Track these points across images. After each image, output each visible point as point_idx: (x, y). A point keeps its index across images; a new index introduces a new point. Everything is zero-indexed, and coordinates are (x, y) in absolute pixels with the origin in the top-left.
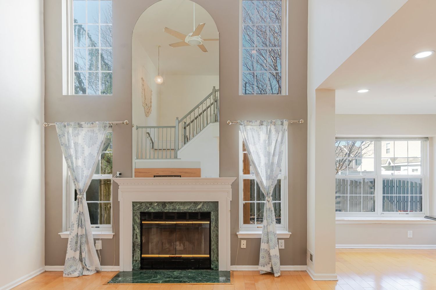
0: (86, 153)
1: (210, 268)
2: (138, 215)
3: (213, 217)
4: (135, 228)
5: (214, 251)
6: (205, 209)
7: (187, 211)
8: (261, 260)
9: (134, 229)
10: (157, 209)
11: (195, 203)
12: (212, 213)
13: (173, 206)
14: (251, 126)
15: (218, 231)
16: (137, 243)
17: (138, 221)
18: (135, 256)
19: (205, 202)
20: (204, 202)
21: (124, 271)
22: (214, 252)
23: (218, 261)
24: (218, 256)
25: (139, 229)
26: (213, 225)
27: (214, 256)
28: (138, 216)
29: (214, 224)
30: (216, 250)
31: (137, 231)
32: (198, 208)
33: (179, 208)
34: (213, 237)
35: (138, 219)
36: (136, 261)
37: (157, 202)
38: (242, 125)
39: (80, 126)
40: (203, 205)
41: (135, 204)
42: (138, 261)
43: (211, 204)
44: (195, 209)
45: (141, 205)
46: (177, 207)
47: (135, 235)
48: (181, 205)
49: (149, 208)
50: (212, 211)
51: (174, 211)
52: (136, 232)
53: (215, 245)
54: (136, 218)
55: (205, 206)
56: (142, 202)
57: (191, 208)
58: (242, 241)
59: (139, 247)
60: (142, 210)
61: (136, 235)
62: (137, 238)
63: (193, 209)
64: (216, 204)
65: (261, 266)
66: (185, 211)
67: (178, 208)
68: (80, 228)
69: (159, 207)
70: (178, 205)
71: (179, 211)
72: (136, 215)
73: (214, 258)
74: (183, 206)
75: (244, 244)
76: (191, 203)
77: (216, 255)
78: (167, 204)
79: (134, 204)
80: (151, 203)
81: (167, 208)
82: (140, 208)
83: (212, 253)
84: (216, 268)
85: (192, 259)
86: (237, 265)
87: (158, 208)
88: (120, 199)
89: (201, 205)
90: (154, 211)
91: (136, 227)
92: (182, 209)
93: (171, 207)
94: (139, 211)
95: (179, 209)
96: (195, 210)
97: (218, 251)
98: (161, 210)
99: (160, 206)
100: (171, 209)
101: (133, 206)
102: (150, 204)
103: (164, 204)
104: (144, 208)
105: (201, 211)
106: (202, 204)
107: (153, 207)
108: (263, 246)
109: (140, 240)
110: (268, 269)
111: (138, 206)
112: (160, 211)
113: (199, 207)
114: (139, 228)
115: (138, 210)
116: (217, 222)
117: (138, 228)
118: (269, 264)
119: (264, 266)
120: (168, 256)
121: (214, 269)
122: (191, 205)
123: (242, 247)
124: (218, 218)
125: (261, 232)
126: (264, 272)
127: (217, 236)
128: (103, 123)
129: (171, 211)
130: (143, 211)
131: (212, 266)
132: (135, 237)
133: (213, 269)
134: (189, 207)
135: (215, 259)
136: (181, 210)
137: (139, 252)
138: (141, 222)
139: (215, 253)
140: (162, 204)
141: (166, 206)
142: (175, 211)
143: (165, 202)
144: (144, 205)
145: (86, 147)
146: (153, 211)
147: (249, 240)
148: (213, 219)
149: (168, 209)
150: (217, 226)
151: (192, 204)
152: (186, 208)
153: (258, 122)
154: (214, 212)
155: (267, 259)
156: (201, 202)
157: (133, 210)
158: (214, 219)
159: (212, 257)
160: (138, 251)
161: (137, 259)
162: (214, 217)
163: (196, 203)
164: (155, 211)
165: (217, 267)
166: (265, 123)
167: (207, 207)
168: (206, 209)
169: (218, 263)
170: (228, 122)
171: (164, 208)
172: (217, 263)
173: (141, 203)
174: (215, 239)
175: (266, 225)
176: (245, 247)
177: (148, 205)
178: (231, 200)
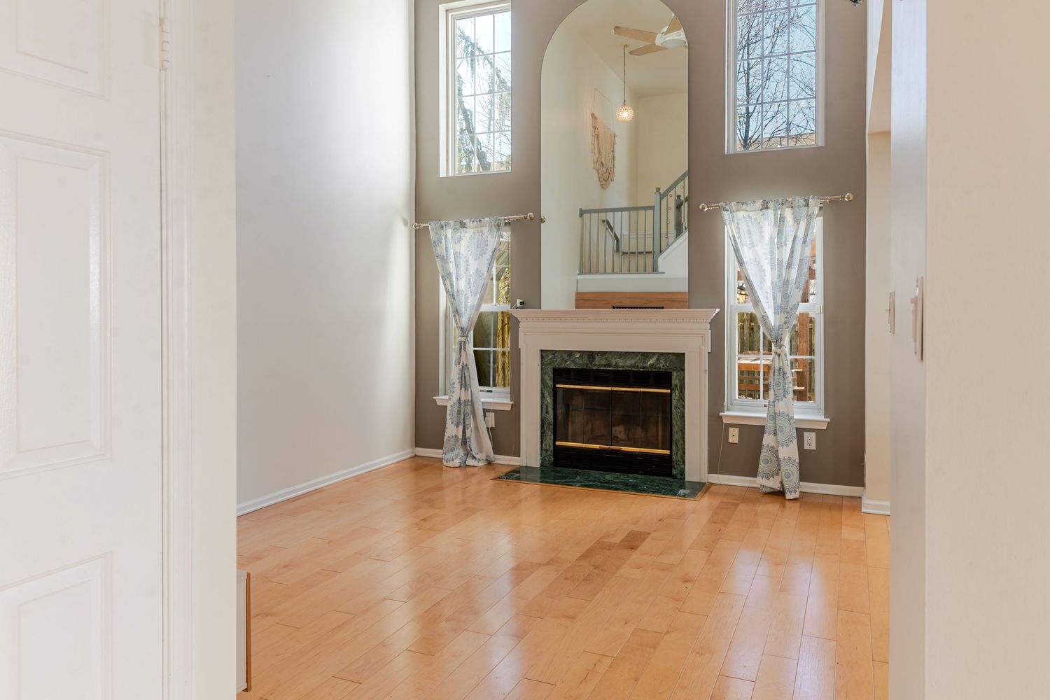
0: (472, 270)
1: (671, 475)
2: (550, 373)
3: (675, 382)
5: (679, 444)
6: (662, 366)
8: (762, 466)
9: (543, 397)
10: (579, 363)
11: (643, 354)
12: (675, 374)
13: (606, 358)
14: (747, 211)
15: (684, 407)
16: (548, 420)
17: (550, 383)
18: (544, 443)
19: (662, 354)
20: (659, 353)
21: (529, 465)
22: (677, 446)
23: (684, 462)
24: (684, 453)
25: (550, 398)
26: (675, 395)
27: (677, 453)
29: (677, 394)
30: (681, 442)
31: (548, 399)
32: (649, 363)
33: (616, 363)
34: (676, 417)
35: (550, 379)
36: (547, 451)
37: (579, 352)
38: (728, 210)
39: (463, 225)
40: (658, 359)
41: (544, 355)
42: (549, 452)
43: (673, 358)
44: (644, 366)
45: (555, 356)
46: (614, 362)
47: (545, 407)
48: (619, 358)
49: (567, 362)
50: (674, 370)
51: (609, 368)
52: (546, 403)
53: (680, 433)
54: (546, 377)
55: (662, 361)
56: (556, 351)
57: (637, 364)
58: (731, 429)
59: (552, 427)
60: (556, 365)
61: (547, 406)
62: (547, 412)
63: (641, 365)
64: (681, 357)
65: (762, 477)
66: (628, 369)
67: (614, 363)
68: (463, 389)
69: (583, 361)
70: (615, 358)
71: (617, 369)
72: (546, 373)
73: (677, 456)
74: (623, 358)
75: (734, 436)
76: (636, 354)
77: (680, 452)
78: (596, 356)
79: (544, 353)
80: (570, 353)
82: (552, 362)
83: (674, 447)
84: (681, 475)
85: (638, 456)
86: (721, 473)
87: (581, 362)
88: (521, 345)
89: (654, 359)
90: (575, 367)
91: (546, 394)
92: (621, 364)
93: (604, 362)
94: (550, 367)
95: (617, 365)
96: (644, 368)
97: (684, 444)
98: (587, 366)
99: (584, 359)
100: (603, 365)
101: (542, 357)
102: (568, 356)
103: (591, 355)
104: (558, 361)
105: (655, 370)
106: (656, 357)
107: (573, 361)
108: (767, 439)
109: (552, 416)
110: (775, 484)
111: (550, 357)
112: (585, 367)
113: (651, 362)
114: (552, 394)
115: (548, 364)
116: (683, 390)
117: (549, 395)
118: (777, 475)
120: (597, 446)
121: (678, 476)
122: (637, 358)
123: (731, 440)
124: (684, 383)
125: (765, 415)
126: (768, 490)
127: (683, 416)
128: (496, 220)
129: (602, 368)
130: (557, 367)
131: (674, 472)
132: (545, 410)
133: (674, 477)
134: (633, 362)
135: (679, 458)
136: (620, 367)
138: (554, 385)
139: (680, 446)
140: (589, 356)
141: (594, 359)
142: (611, 368)
143: (592, 353)
144: (559, 356)
145: (471, 261)
146: (573, 366)
147: (743, 428)
148: (676, 386)
149: (599, 363)
150: (682, 399)
151: (640, 356)
152: (628, 363)
153: (759, 204)
154: (678, 373)
155: (773, 466)
156: (654, 354)
157: (542, 364)
158: (679, 385)
159: (673, 454)
160: (550, 435)
161: (548, 447)
162: (677, 381)
163: (646, 355)
164: (577, 367)
165: (682, 473)
166: (771, 205)
167: (666, 362)
169: (684, 465)
170: (701, 207)
171: (591, 363)
172: (682, 466)
173: (554, 352)
174: (679, 422)
175: (772, 401)
176: (736, 441)
177: (566, 357)
178: (710, 351)
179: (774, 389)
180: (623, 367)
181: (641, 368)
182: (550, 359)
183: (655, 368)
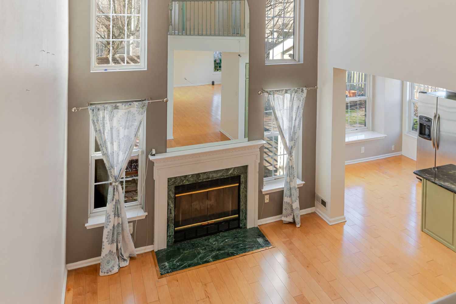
1: (239, 227)
2: (173, 190)
3: (242, 179)
4: (170, 203)
5: (243, 210)
6: (236, 173)
7: (220, 178)
8: (284, 211)
9: (168, 205)
10: (192, 181)
11: (226, 170)
12: (242, 176)
13: (207, 175)
15: (246, 191)
16: (171, 218)
17: (173, 196)
18: (169, 232)
19: (236, 168)
20: (234, 168)
21: (159, 249)
22: (243, 212)
23: (246, 219)
24: (246, 214)
25: (173, 204)
26: (242, 187)
27: (242, 215)
28: (172, 190)
29: (243, 186)
30: (245, 209)
31: (171, 206)
33: (212, 176)
34: (242, 198)
35: (173, 194)
36: (170, 236)
37: (191, 175)
39: (116, 108)
40: (234, 170)
42: (172, 236)
43: (241, 169)
44: (227, 174)
45: (176, 180)
46: (211, 176)
47: (169, 210)
48: (214, 173)
49: (184, 181)
50: (242, 174)
51: (208, 180)
52: (170, 208)
53: (244, 205)
54: (171, 193)
55: (236, 171)
56: (177, 177)
57: (223, 175)
58: (266, 196)
59: (173, 221)
60: (177, 184)
61: (171, 210)
62: (171, 213)
63: (225, 175)
64: (246, 168)
65: (284, 216)
66: (218, 178)
68: (116, 218)
69: (193, 179)
70: (212, 174)
71: (212, 179)
72: (170, 190)
73: (243, 217)
74: (216, 173)
75: (267, 199)
76: (223, 170)
77: (244, 214)
78: (201, 174)
79: (169, 180)
80: (185, 177)
81: (201, 178)
82: (174, 183)
83: (241, 213)
84: (244, 226)
85: (223, 222)
86: (262, 219)
87: (192, 180)
88: (155, 177)
89: (232, 170)
90: (188, 183)
91: (170, 202)
92: (215, 176)
93: (205, 177)
94: (173, 186)
95: (212, 177)
96: (227, 176)
97: (246, 210)
98: (196, 181)
99: (194, 178)
100: (204, 179)
103: (198, 175)
104: (178, 181)
105: (232, 176)
107: (187, 180)
108: (286, 199)
109: (174, 215)
110: (290, 219)
111: (173, 180)
112: (194, 182)
113: (230, 172)
114: (174, 202)
115: (172, 185)
116: (246, 183)
117: (172, 202)
118: (291, 215)
119: (287, 217)
120: (200, 224)
122: (224, 172)
123: (266, 201)
124: (247, 180)
125: (283, 186)
126: (287, 222)
127: (246, 196)
128: (142, 103)
129: (204, 181)
130: (177, 185)
131: (241, 225)
132: (169, 213)
133: (241, 228)
134: (221, 174)
136: (214, 178)
137: (173, 226)
138: (175, 196)
139: (244, 212)
141: (200, 176)
142: (209, 180)
144: (179, 179)
146: (187, 183)
147: (272, 194)
148: (243, 181)
150: (246, 187)
152: (219, 175)
154: (244, 175)
155: (289, 211)
156: (232, 168)
157: (168, 186)
158: (244, 181)
159: (241, 216)
160: (172, 225)
161: (171, 233)
162: (243, 179)
163: (228, 170)
164: (189, 183)
165: (245, 225)
167: (238, 171)
168: (237, 173)
169: (246, 220)
171: (198, 179)
172: (245, 221)
173: (175, 177)
174: (244, 200)
176: (268, 201)
177: (183, 178)
178: (259, 162)
179: (289, 176)
180: (216, 177)
181: (225, 176)
182: (173, 181)
183: (233, 175)
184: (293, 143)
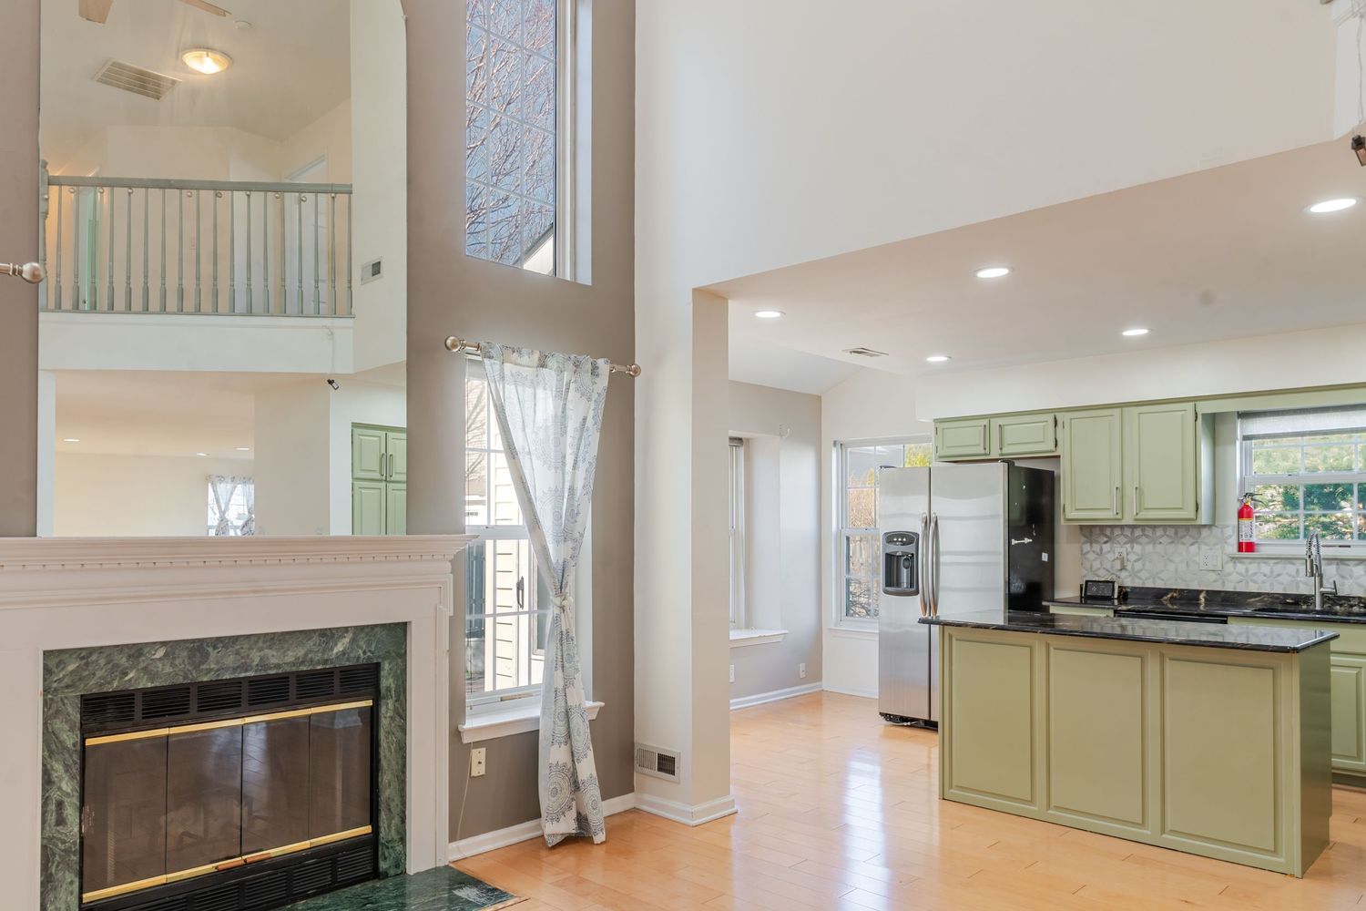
1: (376, 874)
2: (70, 710)
3: (387, 681)
4: (55, 775)
5: (392, 805)
6: (361, 655)
7: (294, 669)
8: (552, 802)
9: (48, 781)
10: (167, 674)
11: (323, 633)
12: (386, 666)
13: (237, 653)
14: (516, 364)
15: (403, 729)
16: (64, 842)
17: (70, 739)
18: (51, 906)
19: (362, 628)
20: (356, 627)
22: (389, 810)
23: (403, 840)
24: (403, 820)
25: (72, 778)
26: (387, 710)
27: (389, 826)
28: (68, 714)
29: (391, 706)
30: (397, 801)
31: (64, 786)
32: (335, 652)
33: (261, 659)
34: (388, 754)
35: (72, 730)
37: (164, 644)
38: (491, 357)
40: (353, 641)
41: (52, 664)
43: (383, 634)
44: (326, 657)
45: (87, 664)
46: (256, 657)
47: (53, 807)
49: (126, 674)
50: (384, 659)
51: (243, 675)
52: (55, 795)
53: (395, 784)
54: (59, 725)
55: (362, 643)
56: (92, 651)
57: (310, 656)
58: (475, 752)
59: (75, 858)
60: (92, 686)
61: (60, 805)
62: (61, 821)
63: (318, 657)
64: (399, 631)
65: (552, 819)
66: (288, 669)
67: (257, 660)
69: (173, 665)
70: (260, 650)
71: (263, 673)
72: (58, 712)
73: (390, 831)
74: (278, 650)
75: (478, 763)
76: (307, 634)
77: (396, 821)
78: (210, 649)
79: (53, 660)
80: (136, 651)
81: (212, 666)
82: (77, 677)
83: (383, 815)
84: (397, 866)
85: (307, 857)
86: (462, 838)
87: (168, 669)
89: (346, 640)
90: (149, 685)
91: (58, 768)
92: (274, 661)
93: (230, 660)
94: (74, 695)
95: (263, 664)
96: (326, 661)
97: (404, 803)
98: (185, 678)
99: (177, 662)
100: (228, 669)
101: (47, 671)
102: (130, 657)
103: (199, 648)
104: (99, 674)
105: (347, 664)
106: (350, 635)
107: (145, 669)
108: (556, 754)
109: (76, 829)
110: (568, 826)
111: (71, 667)
112: (180, 680)
113: (339, 648)
114: (76, 770)
115: (67, 687)
116: (402, 698)
117: (67, 771)
118: (571, 808)
119: (557, 820)
120: (208, 868)
121: (392, 872)
122: (311, 643)
123: (474, 774)
124: (404, 681)
126: (559, 839)
127: (402, 749)
129: (227, 676)
130: (95, 691)
131: (383, 865)
132: (52, 818)
133: (385, 876)
134: (301, 652)
135: (394, 835)
136: (271, 668)
137: (71, 883)
138: (83, 741)
139: (396, 810)
140: (191, 650)
141: (206, 656)
142: (248, 674)
143: (201, 642)
144: (102, 662)
146: (145, 683)
147: (495, 746)
148: (388, 689)
149: (220, 668)
150: (401, 714)
151: (316, 638)
152: (291, 656)
153: (536, 356)
154: (394, 663)
155: (566, 794)
156: (346, 629)
157: (46, 691)
158: (393, 686)
159: (382, 829)
160: (69, 878)
162: (391, 680)
163: (328, 635)
164: (157, 684)
165: (400, 862)
166: (552, 362)
167: (369, 645)
168: (365, 653)
169: (405, 846)
170: (449, 342)
171: (197, 667)
172: (399, 848)
173: (85, 654)
174: (394, 763)
175: (560, 687)
176: (483, 772)
177: (123, 661)
178: (452, 614)
179: (563, 667)
180: (277, 666)
181: (319, 663)
182: (72, 672)
183: (348, 660)
184: (570, 552)
